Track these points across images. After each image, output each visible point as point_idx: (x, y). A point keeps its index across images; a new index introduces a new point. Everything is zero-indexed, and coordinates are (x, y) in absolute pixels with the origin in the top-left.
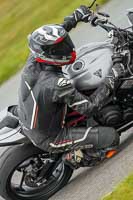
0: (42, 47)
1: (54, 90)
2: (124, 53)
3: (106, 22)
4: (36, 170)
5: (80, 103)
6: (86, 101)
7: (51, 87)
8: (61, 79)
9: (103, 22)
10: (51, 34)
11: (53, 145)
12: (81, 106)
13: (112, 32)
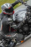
0: (5, 10)
1: (7, 21)
3: (26, 3)
5: (14, 26)
7: (6, 20)
9: (25, 4)
11: (6, 36)
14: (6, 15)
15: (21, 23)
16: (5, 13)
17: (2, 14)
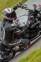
0: (6, 15)
1: (10, 27)
2: (32, 17)
3: (26, 7)
4: (4, 53)
5: (18, 31)
8: (12, 24)
10: (9, 11)
12: (18, 32)
13: (28, 11)
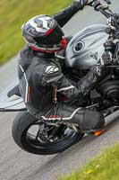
6: (72, 87)
14: (40, 54)
15: (90, 78)
16: (37, 47)
17: (25, 51)
